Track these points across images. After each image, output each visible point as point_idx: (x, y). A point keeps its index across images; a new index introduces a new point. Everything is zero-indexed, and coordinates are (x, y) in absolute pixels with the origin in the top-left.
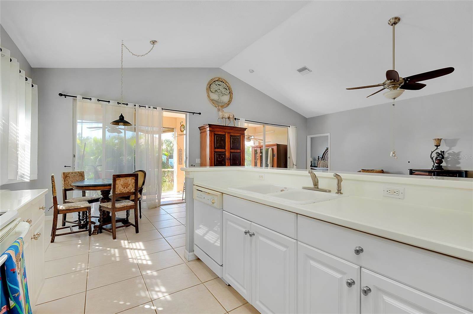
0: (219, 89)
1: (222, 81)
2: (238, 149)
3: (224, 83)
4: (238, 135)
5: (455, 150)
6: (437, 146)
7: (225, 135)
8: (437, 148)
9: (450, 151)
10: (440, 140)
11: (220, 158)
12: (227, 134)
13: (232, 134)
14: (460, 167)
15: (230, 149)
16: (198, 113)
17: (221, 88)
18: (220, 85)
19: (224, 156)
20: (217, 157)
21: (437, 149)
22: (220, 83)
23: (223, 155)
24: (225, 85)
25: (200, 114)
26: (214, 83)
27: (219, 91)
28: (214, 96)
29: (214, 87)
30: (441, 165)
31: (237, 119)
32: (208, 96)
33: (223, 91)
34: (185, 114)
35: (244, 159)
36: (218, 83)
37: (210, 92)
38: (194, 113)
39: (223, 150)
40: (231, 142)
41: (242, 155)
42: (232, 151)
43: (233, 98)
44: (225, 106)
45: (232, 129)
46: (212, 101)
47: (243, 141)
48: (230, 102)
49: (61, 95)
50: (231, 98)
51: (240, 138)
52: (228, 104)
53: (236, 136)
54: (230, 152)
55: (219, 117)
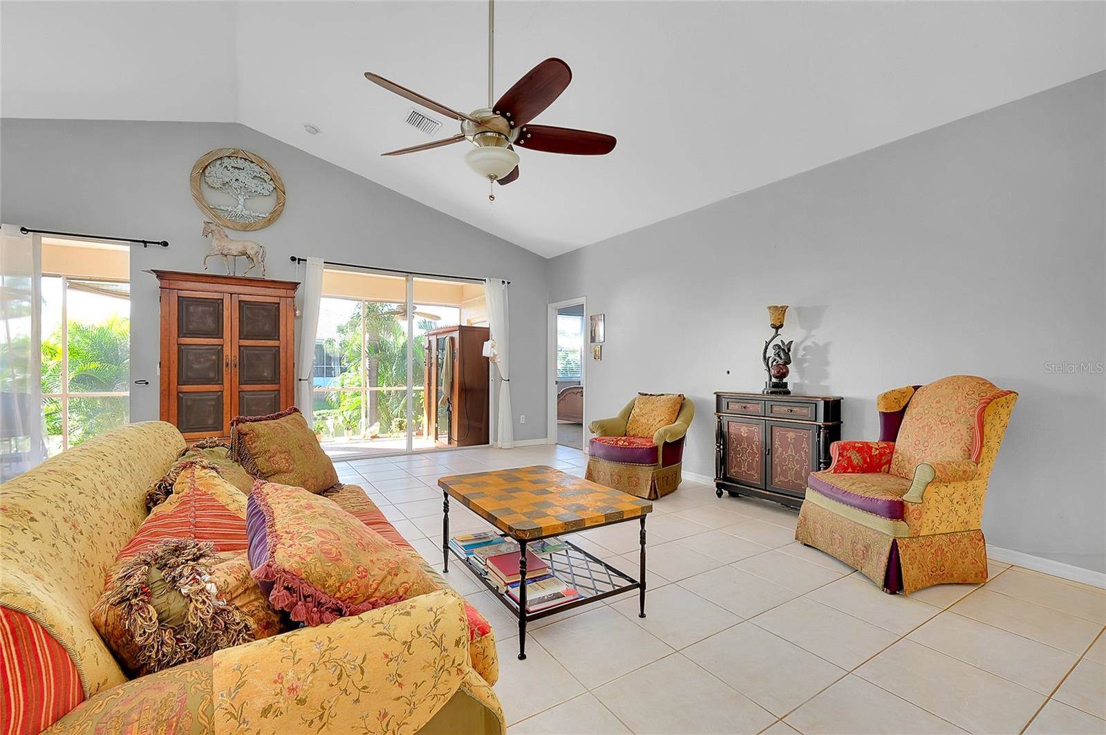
0: (237, 180)
1: (245, 159)
2: (268, 337)
3: (252, 162)
4: (269, 299)
5: (819, 336)
6: (777, 327)
7: (221, 299)
8: (777, 332)
9: (809, 343)
10: (782, 310)
11: (199, 363)
12: (228, 296)
13: (245, 298)
14: (827, 388)
15: (240, 338)
16: (159, 243)
17: (242, 176)
18: (237, 168)
19: (214, 357)
20: (186, 361)
21: (777, 335)
22: (241, 163)
23: (213, 353)
24: (257, 169)
25: (165, 244)
26: (219, 162)
27: (236, 185)
28: (221, 200)
29: (217, 173)
30: (785, 380)
31: (299, 260)
32: (199, 198)
33: (253, 184)
34: (126, 245)
35: (290, 364)
36: (233, 162)
37: (204, 187)
38: (145, 242)
39: (214, 341)
40: (241, 320)
41: (282, 354)
42: (246, 343)
43: (288, 205)
44: (259, 226)
45: (245, 285)
46: (212, 210)
47: (288, 317)
48: (276, 215)
50: (281, 205)
51: (278, 309)
52: (270, 221)
53: (261, 303)
54: (239, 346)
55: (208, 253)
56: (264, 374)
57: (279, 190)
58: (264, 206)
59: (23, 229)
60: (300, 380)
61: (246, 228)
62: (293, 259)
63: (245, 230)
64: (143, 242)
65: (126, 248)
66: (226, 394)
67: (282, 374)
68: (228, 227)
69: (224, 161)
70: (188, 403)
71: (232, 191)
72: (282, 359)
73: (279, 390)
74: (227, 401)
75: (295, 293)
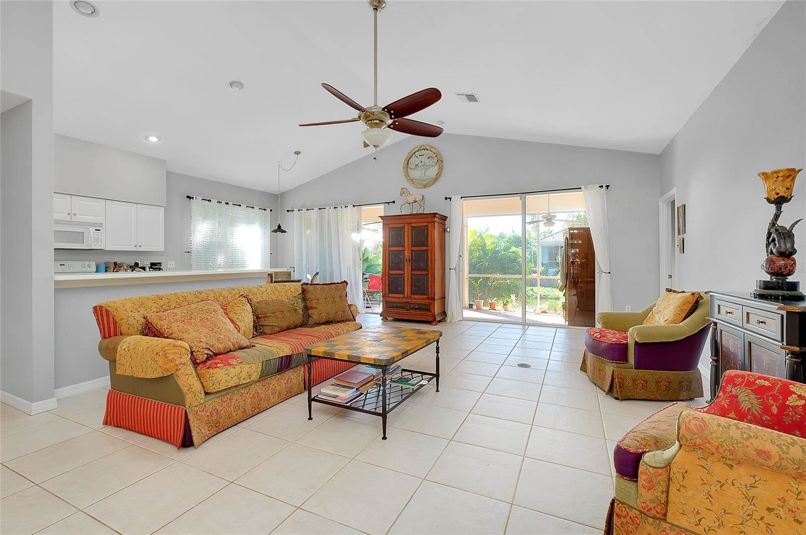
0: (421, 162)
2: (423, 245)
3: (427, 150)
4: (424, 224)
6: (779, 201)
7: (404, 227)
8: (779, 209)
10: (791, 174)
11: (396, 259)
12: (406, 225)
13: (413, 225)
15: (412, 246)
16: (392, 202)
17: (423, 159)
18: (422, 155)
19: (402, 257)
20: (392, 258)
22: (423, 152)
23: (401, 254)
24: (430, 153)
25: (394, 202)
26: (414, 155)
27: (421, 164)
28: (415, 174)
29: (414, 161)
31: (449, 198)
32: (407, 175)
33: (427, 162)
35: (433, 259)
36: (420, 153)
37: (409, 169)
39: (402, 248)
40: (412, 237)
41: (429, 254)
42: (414, 248)
43: (444, 168)
44: (431, 183)
45: (413, 218)
46: (412, 181)
47: (432, 233)
48: (438, 175)
49: (288, 211)
50: (441, 169)
51: (428, 229)
52: (436, 179)
53: (420, 227)
54: (411, 250)
55: (402, 204)
56: (422, 265)
57: (440, 161)
58: (433, 172)
59: (354, 206)
60: (450, 269)
61: (425, 186)
62: (446, 198)
63: (425, 187)
64: (387, 203)
65: (382, 206)
66: (406, 275)
67: (430, 265)
68: (418, 188)
69: (416, 153)
70: (392, 279)
71: (419, 168)
72: (430, 257)
73: (428, 274)
74: (406, 279)
75: (436, 219)
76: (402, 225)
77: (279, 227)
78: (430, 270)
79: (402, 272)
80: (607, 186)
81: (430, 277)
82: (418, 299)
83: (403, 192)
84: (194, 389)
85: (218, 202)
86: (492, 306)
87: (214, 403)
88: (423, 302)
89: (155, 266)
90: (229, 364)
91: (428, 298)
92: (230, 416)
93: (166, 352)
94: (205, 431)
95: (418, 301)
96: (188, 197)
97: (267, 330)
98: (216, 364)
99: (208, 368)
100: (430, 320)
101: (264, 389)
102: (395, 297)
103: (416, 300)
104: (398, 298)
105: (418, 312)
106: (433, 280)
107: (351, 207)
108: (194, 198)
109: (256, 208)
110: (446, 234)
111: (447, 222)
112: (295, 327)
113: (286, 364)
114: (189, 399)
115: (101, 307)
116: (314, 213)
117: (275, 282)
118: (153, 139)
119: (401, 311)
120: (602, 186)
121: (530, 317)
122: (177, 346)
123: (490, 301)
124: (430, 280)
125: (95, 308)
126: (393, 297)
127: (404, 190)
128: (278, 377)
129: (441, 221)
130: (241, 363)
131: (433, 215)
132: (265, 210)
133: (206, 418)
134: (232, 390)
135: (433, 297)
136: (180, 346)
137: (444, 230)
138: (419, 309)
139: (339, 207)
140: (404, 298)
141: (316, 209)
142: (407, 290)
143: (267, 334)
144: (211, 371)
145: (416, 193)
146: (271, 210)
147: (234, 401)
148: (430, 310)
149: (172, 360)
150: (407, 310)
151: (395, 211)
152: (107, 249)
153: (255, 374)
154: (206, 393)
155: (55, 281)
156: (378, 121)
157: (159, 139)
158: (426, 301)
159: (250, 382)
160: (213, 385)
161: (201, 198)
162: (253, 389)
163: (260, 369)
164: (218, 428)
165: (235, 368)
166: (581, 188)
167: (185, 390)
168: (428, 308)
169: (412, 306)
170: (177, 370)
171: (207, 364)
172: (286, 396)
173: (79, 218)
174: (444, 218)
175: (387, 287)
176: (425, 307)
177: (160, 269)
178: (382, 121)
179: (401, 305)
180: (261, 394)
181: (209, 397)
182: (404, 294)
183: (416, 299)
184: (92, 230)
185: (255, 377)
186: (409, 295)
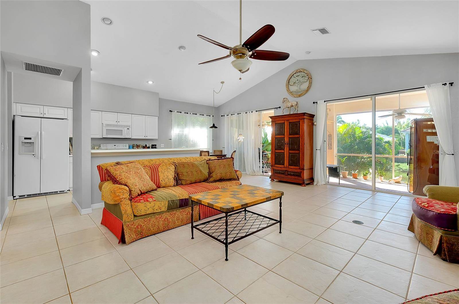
0: (298, 80)
2: (297, 134)
3: (302, 72)
4: (297, 120)
7: (285, 122)
11: (279, 143)
12: (286, 121)
13: (291, 121)
15: (289, 135)
17: (299, 78)
18: (298, 76)
19: (283, 142)
20: (277, 142)
22: (298, 74)
23: (282, 140)
24: (303, 74)
25: (280, 107)
26: (293, 76)
27: (297, 82)
28: (293, 88)
29: (293, 80)
31: (316, 102)
32: (288, 90)
33: (302, 80)
34: (273, 110)
35: (303, 143)
36: (296, 75)
37: (289, 86)
38: (277, 108)
39: (283, 136)
40: (289, 129)
41: (301, 140)
42: (291, 136)
43: (313, 83)
44: (304, 94)
45: (290, 117)
46: (291, 93)
47: (303, 126)
48: (309, 88)
49: (222, 116)
50: (311, 83)
51: (299, 123)
52: (307, 91)
53: (294, 122)
54: (289, 138)
55: (284, 108)
56: (296, 147)
57: (310, 78)
58: (305, 86)
59: (256, 111)
60: (316, 150)
61: (300, 96)
62: (314, 103)
63: (300, 97)
64: (276, 108)
66: (285, 153)
67: (301, 147)
68: (295, 97)
69: (294, 75)
70: (277, 156)
71: (296, 85)
72: (301, 142)
73: (299, 153)
74: (285, 156)
75: (305, 117)
76: (283, 122)
77: (214, 125)
78: (300, 150)
79: (283, 151)
80: (451, 84)
81: (301, 155)
82: (293, 169)
83: (285, 100)
84: (128, 212)
85: (185, 113)
86: (355, 177)
87: (139, 221)
88: (296, 171)
89: (154, 146)
90: (147, 201)
91: (300, 168)
92: (149, 230)
93: (115, 191)
94: (134, 236)
95: (293, 170)
96: (170, 111)
97: (183, 182)
98: (140, 200)
99: (135, 202)
100: (301, 183)
101: (171, 216)
102: (279, 167)
103: (291, 170)
104: (281, 167)
105: (293, 177)
106: (303, 157)
107: (254, 112)
108: (173, 111)
109: (205, 115)
110: (314, 126)
111: (315, 119)
112: (200, 182)
113: (184, 203)
114: (125, 217)
115: (100, 166)
116: (235, 117)
117: (211, 156)
118: (150, 83)
119: (282, 176)
120: (446, 84)
121: (378, 185)
122: (121, 189)
123: (353, 173)
124: (301, 157)
125: (97, 166)
126: (277, 167)
127: (285, 99)
128: (181, 210)
129: (310, 118)
130: (155, 201)
131: (302, 115)
132: (210, 116)
133: (134, 229)
134: (151, 215)
135: (303, 168)
136: (123, 189)
137: (313, 124)
138: (293, 175)
139: (248, 112)
140: (284, 167)
141: (236, 114)
142: (286, 163)
143: (183, 185)
144: (136, 204)
145: (292, 101)
146: (213, 116)
147: (151, 222)
148: (301, 176)
149: (119, 196)
150: (286, 175)
151: (280, 113)
152: (132, 138)
153: (164, 208)
154: (135, 216)
155: (91, 153)
156: (241, 54)
157: (153, 82)
158: (298, 170)
159: (161, 212)
160: (137, 211)
161: (176, 111)
162: (164, 216)
163: (167, 205)
164: (142, 235)
165: (150, 203)
166: (424, 87)
167: (123, 212)
168: (299, 175)
169: (289, 173)
170: (121, 201)
171: (135, 200)
172: (187, 222)
173: (121, 123)
174: (312, 116)
175: (274, 161)
176: (297, 174)
177: (155, 148)
178: (244, 54)
179: (282, 172)
180: (170, 219)
181: (136, 218)
182: (284, 165)
183: (292, 168)
184: (126, 129)
185: (164, 209)
186: (287, 166)
